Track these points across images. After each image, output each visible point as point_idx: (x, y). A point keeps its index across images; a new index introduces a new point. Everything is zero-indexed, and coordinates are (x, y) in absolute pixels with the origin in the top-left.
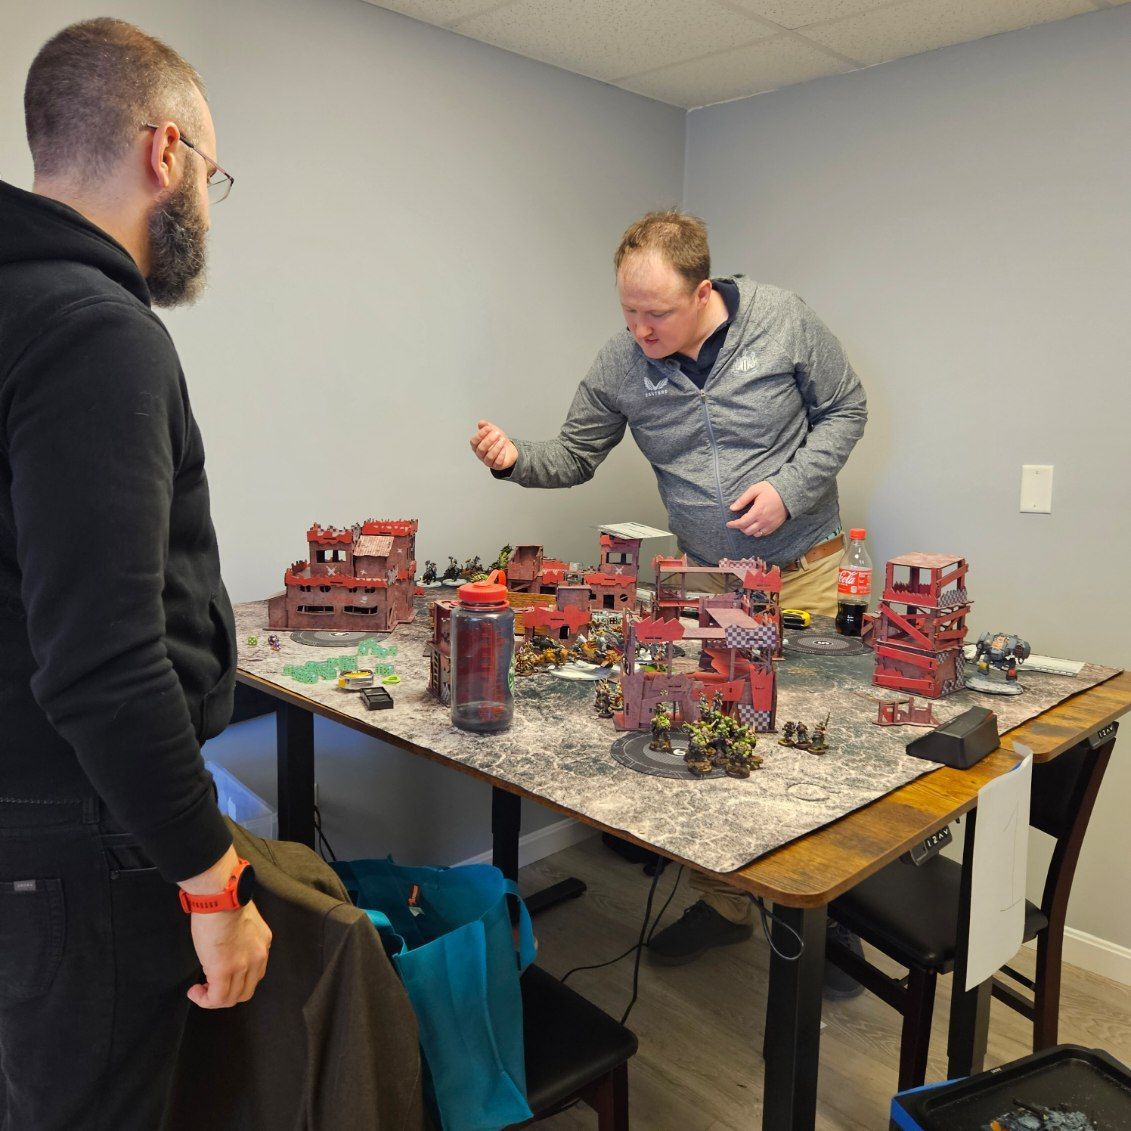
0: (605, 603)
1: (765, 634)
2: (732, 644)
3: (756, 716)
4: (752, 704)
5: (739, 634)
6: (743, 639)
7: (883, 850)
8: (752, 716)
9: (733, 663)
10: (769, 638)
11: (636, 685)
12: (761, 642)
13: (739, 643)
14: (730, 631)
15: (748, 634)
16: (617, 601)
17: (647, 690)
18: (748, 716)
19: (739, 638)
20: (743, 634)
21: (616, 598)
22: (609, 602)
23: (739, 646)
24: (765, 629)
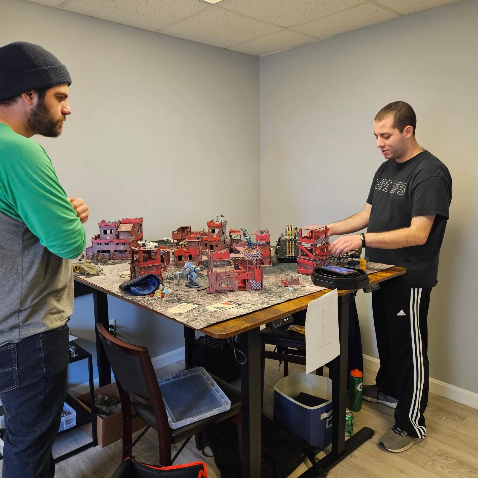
0: (210, 248)
1: (258, 254)
2: (247, 259)
3: (257, 284)
4: (255, 280)
5: (249, 255)
6: (251, 256)
7: (257, 321)
8: (255, 284)
9: (247, 266)
10: (260, 256)
11: (214, 276)
12: (257, 257)
13: (249, 258)
14: (246, 254)
15: (252, 255)
16: (214, 247)
17: (218, 278)
18: (254, 284)
19: (249, 257)
20: (251, 255)
21: (214, 246)
22: (212, 247)
23: (250, 259)
24: (258, 253)
